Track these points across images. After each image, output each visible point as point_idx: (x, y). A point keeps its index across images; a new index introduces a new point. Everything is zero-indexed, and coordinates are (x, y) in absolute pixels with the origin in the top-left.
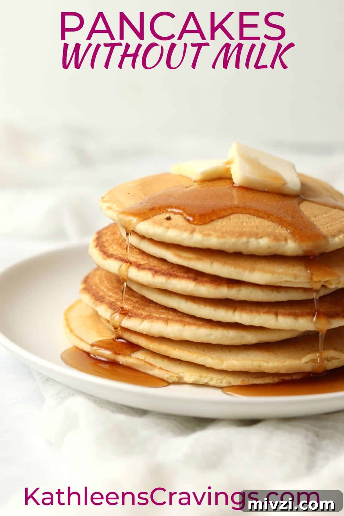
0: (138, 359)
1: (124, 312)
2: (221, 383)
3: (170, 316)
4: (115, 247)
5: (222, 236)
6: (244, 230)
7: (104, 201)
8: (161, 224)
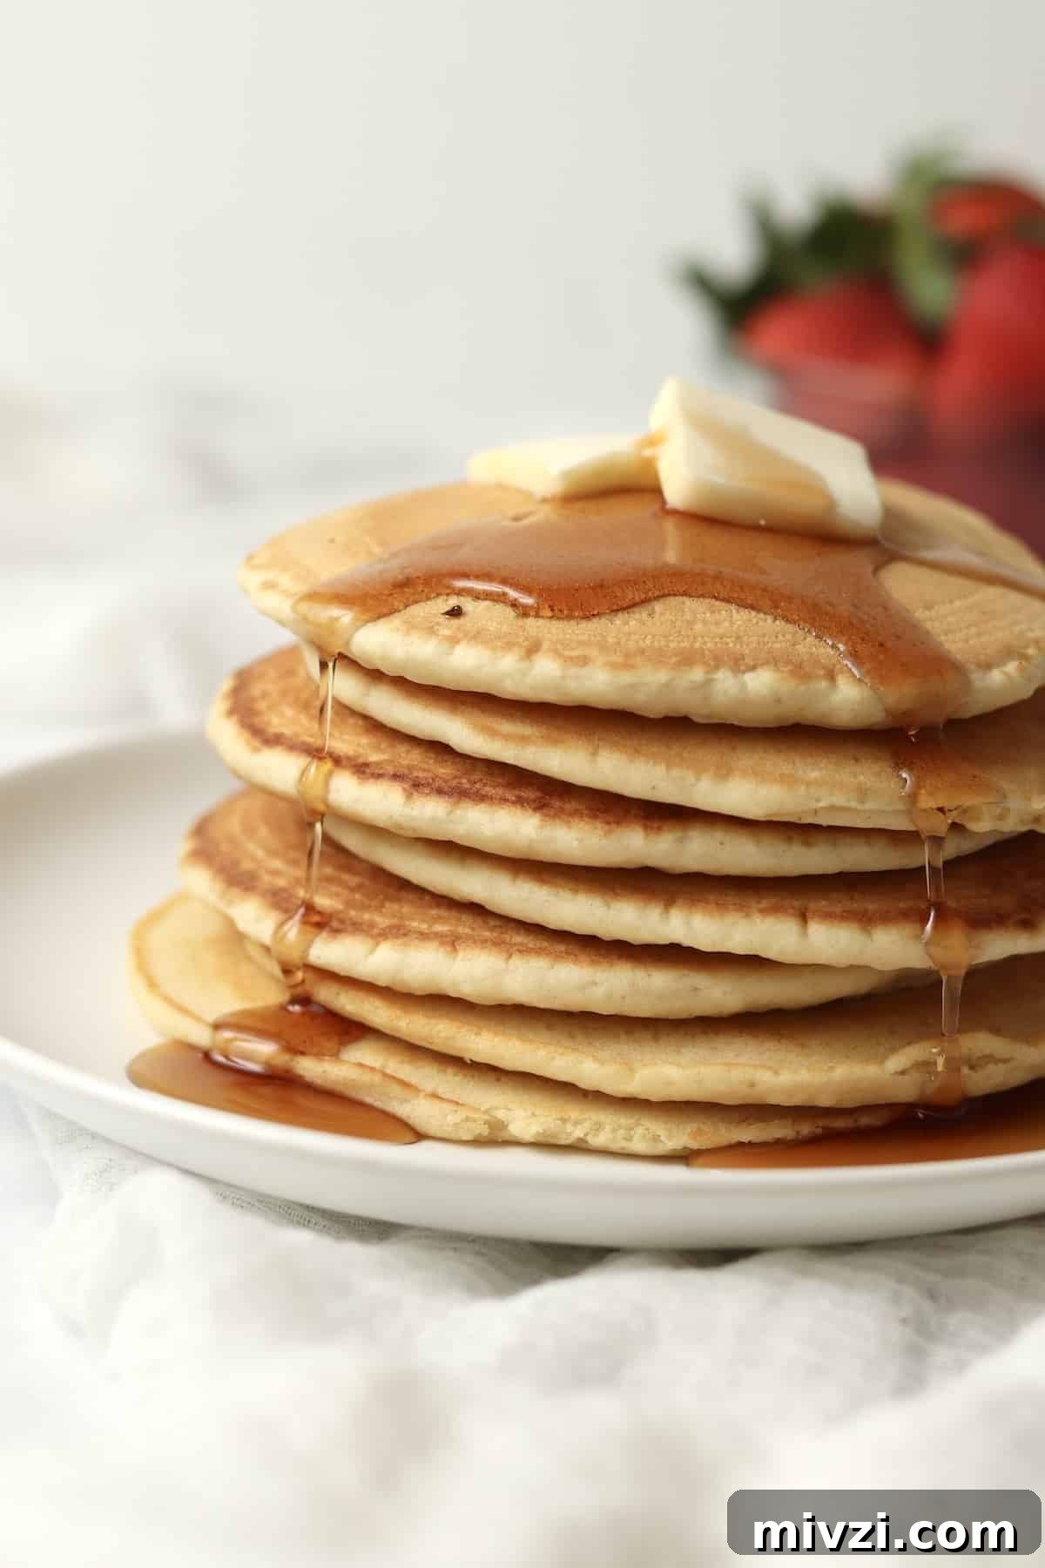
0: (361, 1065)
1: (316, 918)
2: (629, 1139)
3: (465, 926)
4: (289, 712)
5: (627, 666)
6: (697, 645)
7: (255, 567)
8: (431, 631)
